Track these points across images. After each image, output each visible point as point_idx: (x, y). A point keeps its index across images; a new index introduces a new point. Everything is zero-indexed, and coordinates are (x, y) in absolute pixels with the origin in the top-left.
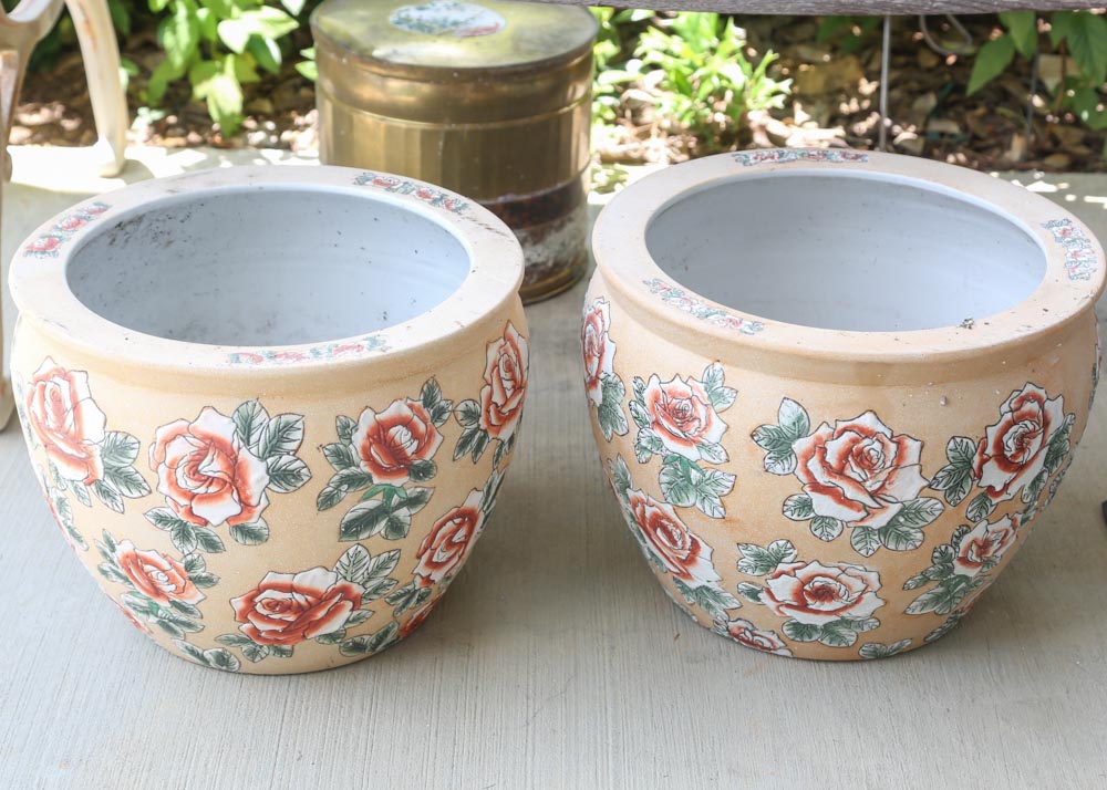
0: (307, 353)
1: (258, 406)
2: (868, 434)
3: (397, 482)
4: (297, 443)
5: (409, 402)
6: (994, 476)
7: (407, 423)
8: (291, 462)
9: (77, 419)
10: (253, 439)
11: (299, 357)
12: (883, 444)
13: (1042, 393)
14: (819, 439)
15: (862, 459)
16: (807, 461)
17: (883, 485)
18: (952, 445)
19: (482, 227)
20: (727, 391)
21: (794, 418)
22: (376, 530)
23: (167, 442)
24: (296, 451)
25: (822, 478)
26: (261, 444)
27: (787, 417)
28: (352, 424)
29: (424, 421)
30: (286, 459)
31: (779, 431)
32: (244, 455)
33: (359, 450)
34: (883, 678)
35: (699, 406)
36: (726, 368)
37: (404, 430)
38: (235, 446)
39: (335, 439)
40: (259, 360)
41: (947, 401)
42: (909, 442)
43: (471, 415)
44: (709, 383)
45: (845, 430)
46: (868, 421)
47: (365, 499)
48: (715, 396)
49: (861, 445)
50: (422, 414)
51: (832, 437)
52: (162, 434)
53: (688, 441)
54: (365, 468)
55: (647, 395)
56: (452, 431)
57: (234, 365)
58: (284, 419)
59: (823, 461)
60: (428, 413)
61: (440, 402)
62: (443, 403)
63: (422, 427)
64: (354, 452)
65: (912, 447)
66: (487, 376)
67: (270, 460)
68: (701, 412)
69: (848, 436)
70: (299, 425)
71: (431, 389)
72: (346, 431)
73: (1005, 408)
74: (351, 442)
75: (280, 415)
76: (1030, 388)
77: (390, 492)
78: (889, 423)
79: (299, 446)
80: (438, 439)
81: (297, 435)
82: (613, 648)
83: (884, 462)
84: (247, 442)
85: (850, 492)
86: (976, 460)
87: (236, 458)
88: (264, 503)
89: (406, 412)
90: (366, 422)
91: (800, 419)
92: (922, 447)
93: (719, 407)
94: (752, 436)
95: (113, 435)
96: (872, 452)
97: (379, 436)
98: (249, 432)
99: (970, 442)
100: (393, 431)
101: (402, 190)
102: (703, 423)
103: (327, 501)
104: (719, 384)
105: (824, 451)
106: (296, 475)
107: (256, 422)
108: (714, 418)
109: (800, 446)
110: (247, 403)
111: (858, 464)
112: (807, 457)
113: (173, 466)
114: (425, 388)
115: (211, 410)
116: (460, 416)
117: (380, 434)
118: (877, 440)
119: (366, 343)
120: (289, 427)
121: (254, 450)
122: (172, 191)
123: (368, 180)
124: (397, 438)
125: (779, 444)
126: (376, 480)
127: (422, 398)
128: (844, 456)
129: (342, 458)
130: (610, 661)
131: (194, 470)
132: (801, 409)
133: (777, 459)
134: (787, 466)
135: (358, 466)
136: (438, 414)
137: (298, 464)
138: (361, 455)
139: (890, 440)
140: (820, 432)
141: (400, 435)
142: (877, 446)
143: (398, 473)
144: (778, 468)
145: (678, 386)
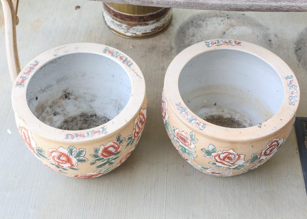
0: (86, 135)
1: (74, 147)
2: (231, 154)
3: (111, 157)
4: (84, 155)
5: (113, 141)
6: (263, 157)
7: (112, 146)
8: (83, 158)
9: (30, 140)
10: (73, 154)
11: (84, 136)
12: (235, 156)
13: (278, 139)
14: (219, 154)
15: (229, 158)
16: (215, 157)
17: (234, 162)
18: (253, 155)
19: (136, 74)
20: (195, 139)
21: (212, 149)
22: (106, 165)
23: (51, 152)
24: (84, 156)
25: (219, 160)
26: (75, 155)
27: (211, 148)
28: (98, 149)
29: (117, 144)
30: (81, 158)
31: (209, 151)
32: (71, 157)
33: (100, 154)
34: (233, 182)
35: (188, 140)
36: (195, 134)
37: (112, 148)
38: (68, 155)
39: (94, 153)
40: (73, 137)
41: (252, 147)
42: (241, 155)
43: (129, 138)
44: (191, 136)
45: (225, 153)
46: (231, 151)
47: (102, 162)
48: (192, 139)
49: (229, 156)
50: (117, 143)
51: (222, 154)
52: (50, 150)
53: (186, 146)
54: (102, 157)
55: (175, 131)
56: (125, 143)
57: (67, 140)
58: (80, 150)
59: (219, 158)
60: (118, 143)
61: (121, 139)
62: (122, 139)
63: (117, 146)
64: (99, 155)
65: (242, 157)
66: (134, 128)
67: (77, 158)
68: (189, 142)
69: (225, 154)
70: (85, 151)
71: (119, 137)
72: (96, 151)
73: (268, 145)
74: (98, 153)
75: (79, 149)
76: (275, 139)
77: (109, 159)
78: (237, 152)
79: (85, 155)
80: (121, 146)
81: (84, 153)
82: (167, 170)
83: (235, 159)
84: (71, 154)
85: (226, 163)
86: (259, 156)
87: (69, 157)
88: (77, 165)
89: (112, 144)
90: (102, 148)
91: (214, 149)
92: (245, 156)
93: (193, 142)
94: (202, 150)
95: (38, 148)
96: (232, 157)
97: (105, 150)
98: (72, 152)
99: (257, 154)
100: (109, 149)
101: (116, 55)
102: (189, 144)
103: (93, 164)
104: (194, 137)
105: (219, 156)
106: (84, 161)
107: (73, 150)
108: (192, 143)
109: (213, 154)
110: (71, 146)
111: (228, 159)
112: (215, 156)
113: (54, 157)
114: (117, 137)
115: (62, 147)
116: (127, 140)
117: (106, 150)
118: (234, 155)
119: (101, 130)
120: (82, 151)
121: (73, 156)
122: (55, 55)
123: (107, 51)
124: (110, 150)
125: (209, 153)
126: (105, 158)
127: (116, 140)
128: (225, 158)
129: (96, 156)
130: (167, 175)
131: (59, 158)
132: (214, 147)
133: (208, 155)
134: (210, 157)
135: (100, 157)
136: (121, 142)
137: (85, 158)
138: (101, 155)
139: (237, 155)
140: (219, 152)
141: (111, 149)
142: (233, 156)
143: (111, 155)
144: (208, 157)
145: (183, 133)
